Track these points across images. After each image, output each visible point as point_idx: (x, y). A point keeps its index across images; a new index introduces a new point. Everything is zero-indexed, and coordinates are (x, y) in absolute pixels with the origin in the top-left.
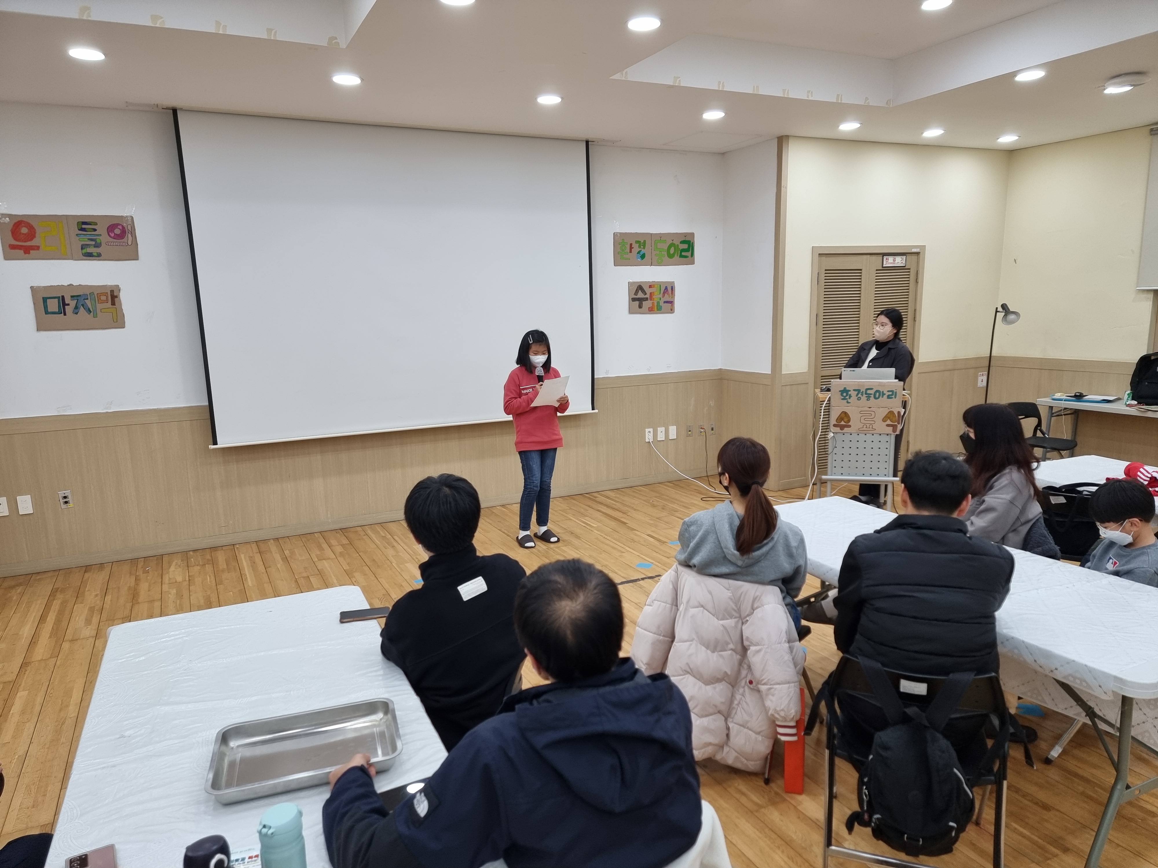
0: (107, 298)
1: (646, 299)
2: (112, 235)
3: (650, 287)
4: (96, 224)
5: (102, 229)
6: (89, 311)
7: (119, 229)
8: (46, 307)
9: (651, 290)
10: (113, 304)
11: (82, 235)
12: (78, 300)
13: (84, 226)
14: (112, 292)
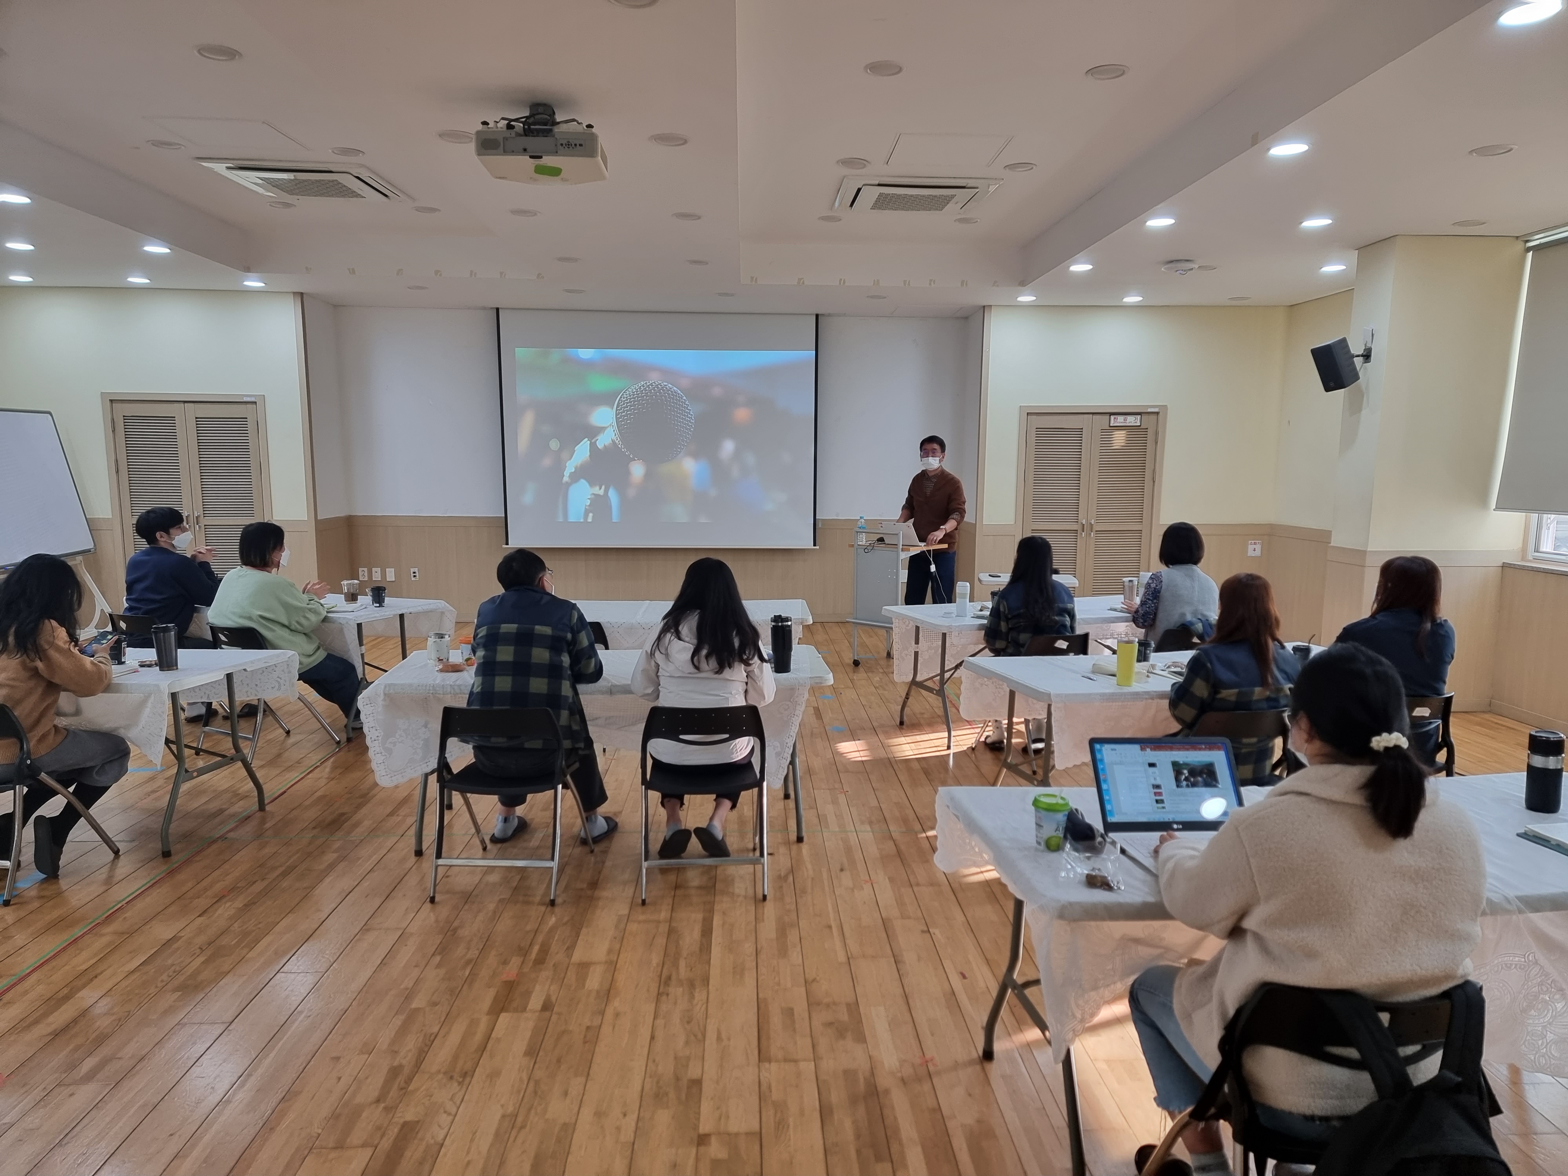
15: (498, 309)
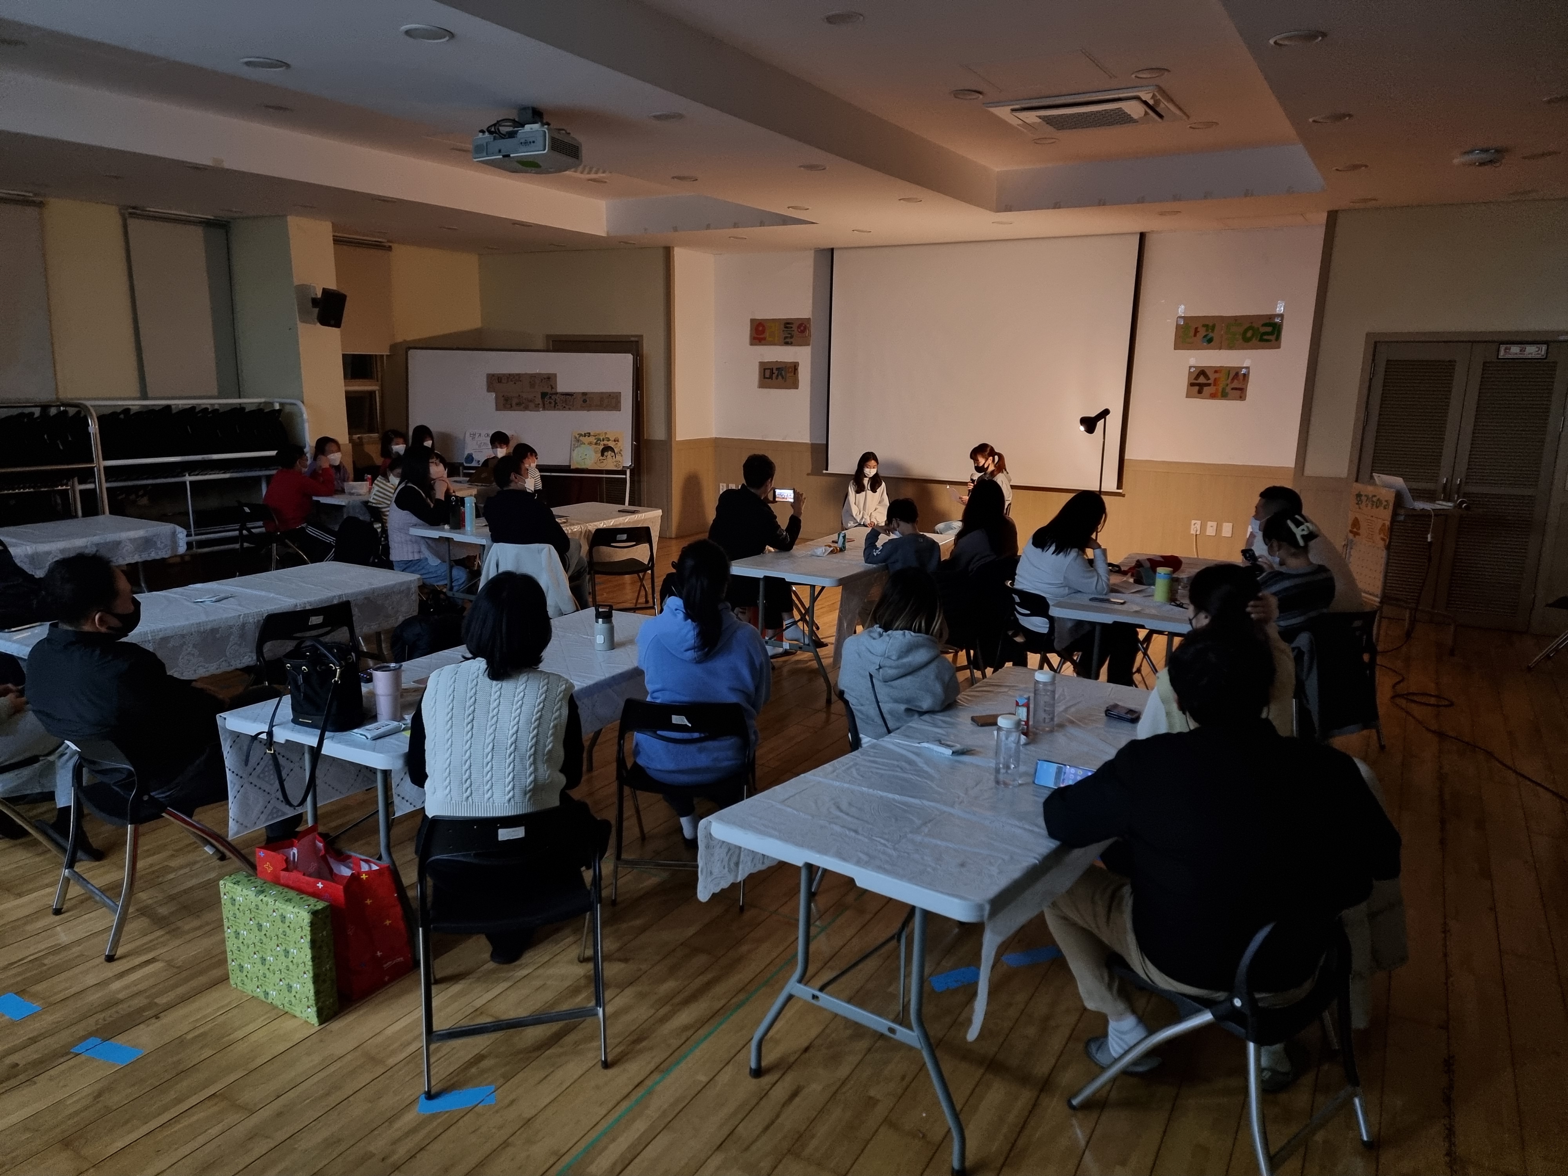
0: (791, 369)
1: (1209, 385)
2: (801, 330)
3: (1216, 372)
4: (792, 324)
7: (803, 326)
8: (764, 375)
9: (1217, 375)
10: (795, 374)
11: (785, 331)
12: (777, 370)
13: (787, 325)
14: (796, 365)
15: (832, 250)
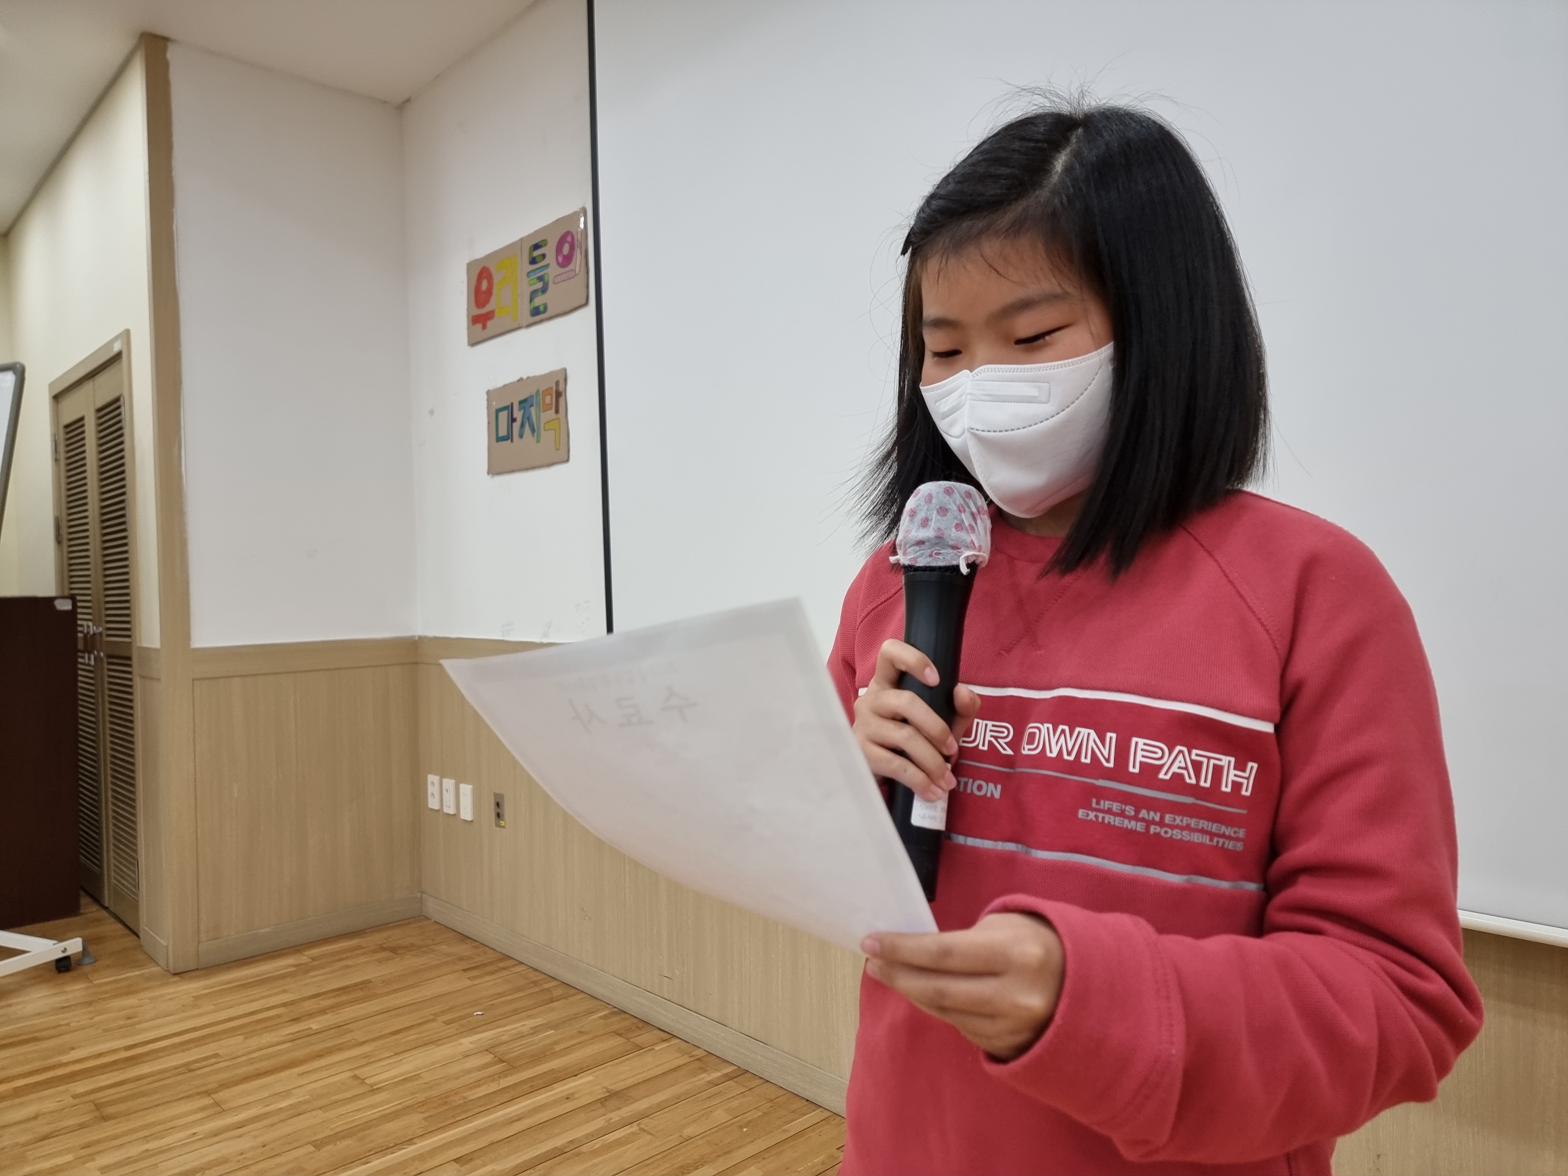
0: (552, 398)
2: (560, 259)
4: (546, 243)
5: (550, 250)
6: (533, 430)
7: (568, 242)
8: (497, 429)
10: (557, 411)
11: (532, 274)
12: (524, 408)
13: (537, 253)
14: (557, 383)
